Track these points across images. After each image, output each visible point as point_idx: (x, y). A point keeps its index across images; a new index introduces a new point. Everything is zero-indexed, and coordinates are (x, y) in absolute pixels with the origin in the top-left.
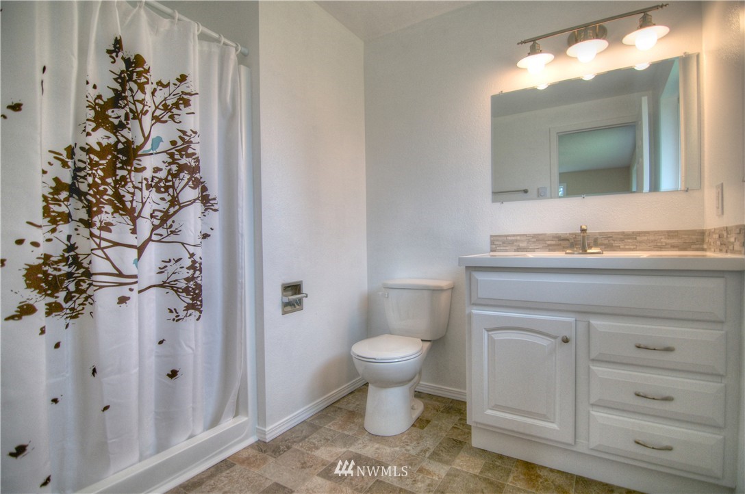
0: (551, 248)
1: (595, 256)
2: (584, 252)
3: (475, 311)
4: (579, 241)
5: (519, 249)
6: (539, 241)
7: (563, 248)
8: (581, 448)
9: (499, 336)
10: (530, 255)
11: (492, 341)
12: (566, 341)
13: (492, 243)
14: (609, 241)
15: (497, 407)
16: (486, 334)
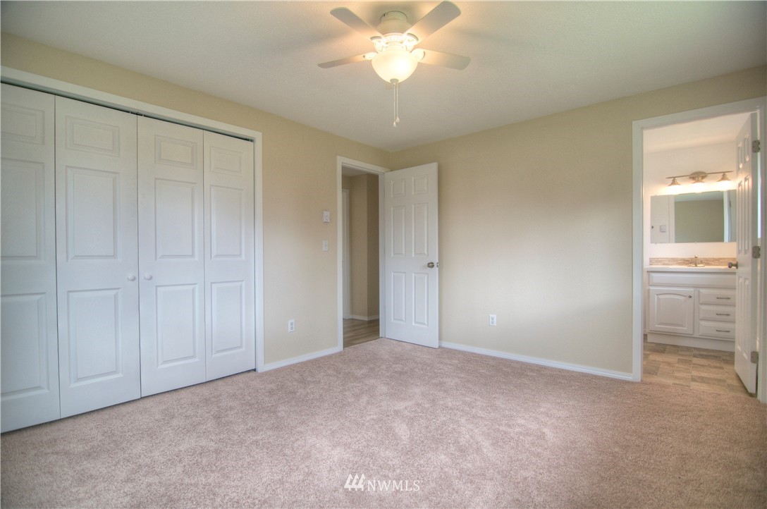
0: (680, 264)
1: (701, 267)
2: (696, 266)
3: (651, 288)
4: (694, 261)
5: (664, 264)
6: (675, 261)
7: (686, 264)
8: (696, 335)
9: (661, 297)
10: (671, 267)
11: (658, 298)
12: (690, 297)
13: (650, 261)
14: (707, 262)
15: (661, 324)
16: (656, 297)
